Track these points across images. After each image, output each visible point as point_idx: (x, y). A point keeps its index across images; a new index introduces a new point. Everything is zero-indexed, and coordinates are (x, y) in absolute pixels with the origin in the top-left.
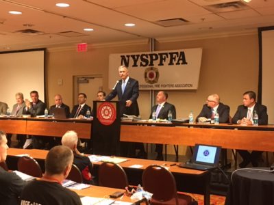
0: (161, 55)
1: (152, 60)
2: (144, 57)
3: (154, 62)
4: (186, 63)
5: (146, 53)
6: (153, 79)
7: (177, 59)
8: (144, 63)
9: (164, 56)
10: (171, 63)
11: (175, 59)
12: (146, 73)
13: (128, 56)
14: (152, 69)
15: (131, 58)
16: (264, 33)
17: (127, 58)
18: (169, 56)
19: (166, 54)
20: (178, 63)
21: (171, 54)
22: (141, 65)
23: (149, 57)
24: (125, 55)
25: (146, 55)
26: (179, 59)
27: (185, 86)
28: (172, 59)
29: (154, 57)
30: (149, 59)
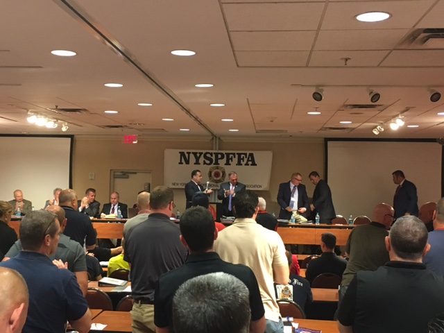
0: (228, 154)
1: (217, 159)
2: (209, 155)
3: (219, 161)
4: (256, 165)
5: (210, 151)
6: (218, 179)
7: (246, 160)
8: (208, 162)
9: (231, 156)
10: (239, 164)
11: (243, 159)
12: (210, 172)
13: (189, 153)
14: (217, 168)
15: (192, 155)
16: (329, 143)
17: (187, 155)
18: (237, 156)
19: (234, 154)
20: (247, 164)
21: (239, 155)
22: (205, 163)
23: (214, 155)
24: (185, 151)
25: (211, 154)
26: (248, 160)
27: (254, 187)
28: (240, 159)
29: (220, 156)
30: (214, 158)
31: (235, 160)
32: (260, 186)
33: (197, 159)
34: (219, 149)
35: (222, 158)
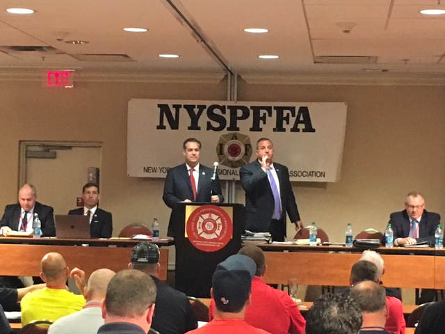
0: (256, 109)
1: (234, 119)
2: (217, 111)
3: (240, 123)
4: (313, 131)
5: (221, 103)
7: (292, 120)
8: (216, 125)
9: (262, 112)
10: (279, 128)
11: (287, 119)
13: (177, 107)
14: (235, 137)
19: (269, 109)
21: (280, 110)
22: (209, 127)
24: (170, 103)
25: (223, 109)
26: (298, 122)
28: (281, 120)
29: (240, 113)
30: (227, 116)
31: (272, 121)
32: (323, 174)
33: (195, 119)
34: (239, 99)
35: (245, 116)
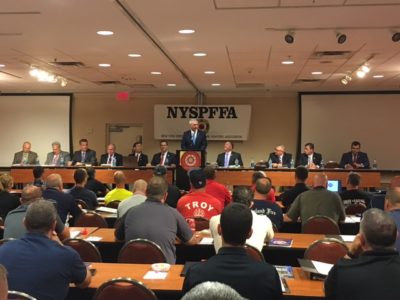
0: (211, 108)
1: (201, 112)
3: (204, 115)
4: (237, 118)
5: (195, 106)
8: (193, 115)
9: (214, 110)
10: (221, 117)
11: (225, 113)
13: (176, 108)
14: (202, 121)
15: (179, 110)
16: (303, 97)
17: (174, 110)
18: (219, 110)
19: (217, 108)
20: (228, 117)
21: (221, 108)
22: (190, 116)
23: (199, 109)
24: (173, 106)
25: (196, 109)
26: (230, 114)
28: (222, 113)
29: (204, 110)
30: (198, 112)
31: (218, 114)
32: (241, 137)
33: (184, 113)
34: (203, 104)
35: (206, 112)
